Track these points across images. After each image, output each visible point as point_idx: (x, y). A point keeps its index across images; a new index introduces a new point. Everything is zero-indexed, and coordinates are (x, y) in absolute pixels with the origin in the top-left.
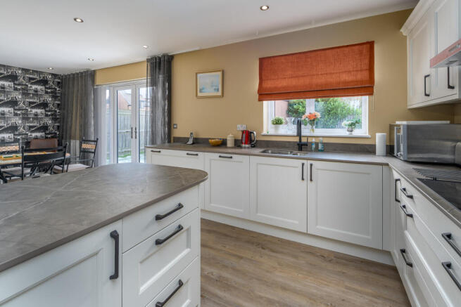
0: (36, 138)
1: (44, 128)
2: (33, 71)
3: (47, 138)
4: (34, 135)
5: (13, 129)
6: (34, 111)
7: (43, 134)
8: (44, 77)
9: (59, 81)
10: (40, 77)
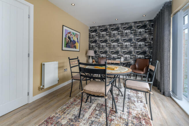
0: (140, 58)
1: (144, 53)
2: (139, 22)
3: (145, 58)
4: (139, 56)
5: (130, 53)
6: (139, 43)
7: (143, 56)
8: (144, 24)
9: (153, 23)
10: (142, 24)
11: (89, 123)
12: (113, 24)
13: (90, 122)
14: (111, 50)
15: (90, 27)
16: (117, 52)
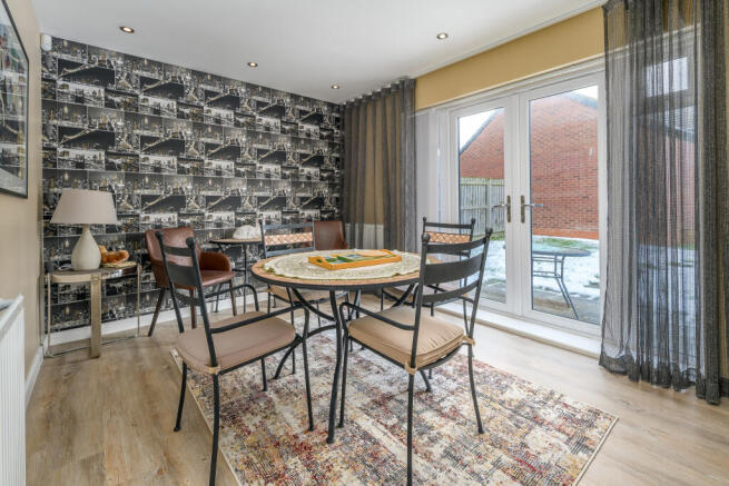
0: (310, 220)
4: (306, 214)
6: (306, 170)
9: (337, 116)
11: (454, 466)
12: (214, 73)
13: (446, 462)
14: (203, 193)
15: (55, 41)
16: (233, 202)
